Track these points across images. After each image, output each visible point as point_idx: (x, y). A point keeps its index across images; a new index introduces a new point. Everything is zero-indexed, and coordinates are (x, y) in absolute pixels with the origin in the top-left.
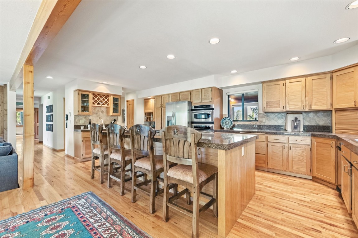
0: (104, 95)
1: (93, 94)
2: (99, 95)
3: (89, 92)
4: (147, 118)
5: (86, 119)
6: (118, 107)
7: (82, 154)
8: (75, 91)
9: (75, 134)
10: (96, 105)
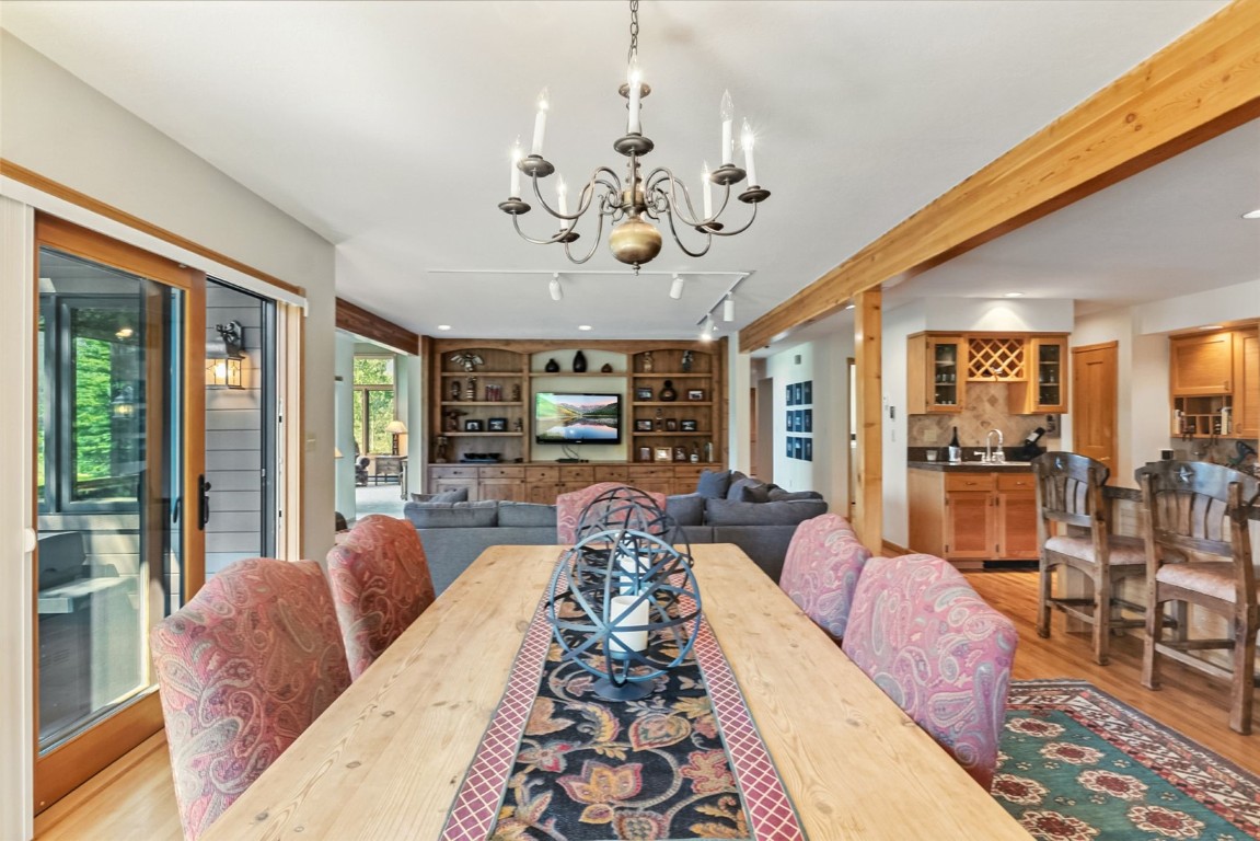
0: (1004, 342)
1: (971, 341)
2: (987, 341)
3: (958, 334)
4: (1192, 421)
5: (941, 428)
6: (1057, 381)
7: (947, 547)
8: (912, 338)
9: (914, 475)
10: (978, 378)
